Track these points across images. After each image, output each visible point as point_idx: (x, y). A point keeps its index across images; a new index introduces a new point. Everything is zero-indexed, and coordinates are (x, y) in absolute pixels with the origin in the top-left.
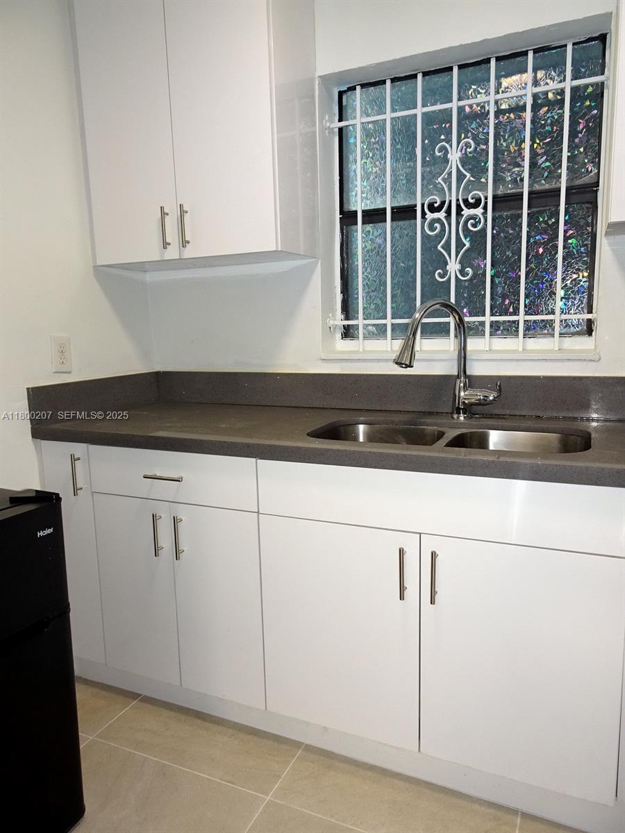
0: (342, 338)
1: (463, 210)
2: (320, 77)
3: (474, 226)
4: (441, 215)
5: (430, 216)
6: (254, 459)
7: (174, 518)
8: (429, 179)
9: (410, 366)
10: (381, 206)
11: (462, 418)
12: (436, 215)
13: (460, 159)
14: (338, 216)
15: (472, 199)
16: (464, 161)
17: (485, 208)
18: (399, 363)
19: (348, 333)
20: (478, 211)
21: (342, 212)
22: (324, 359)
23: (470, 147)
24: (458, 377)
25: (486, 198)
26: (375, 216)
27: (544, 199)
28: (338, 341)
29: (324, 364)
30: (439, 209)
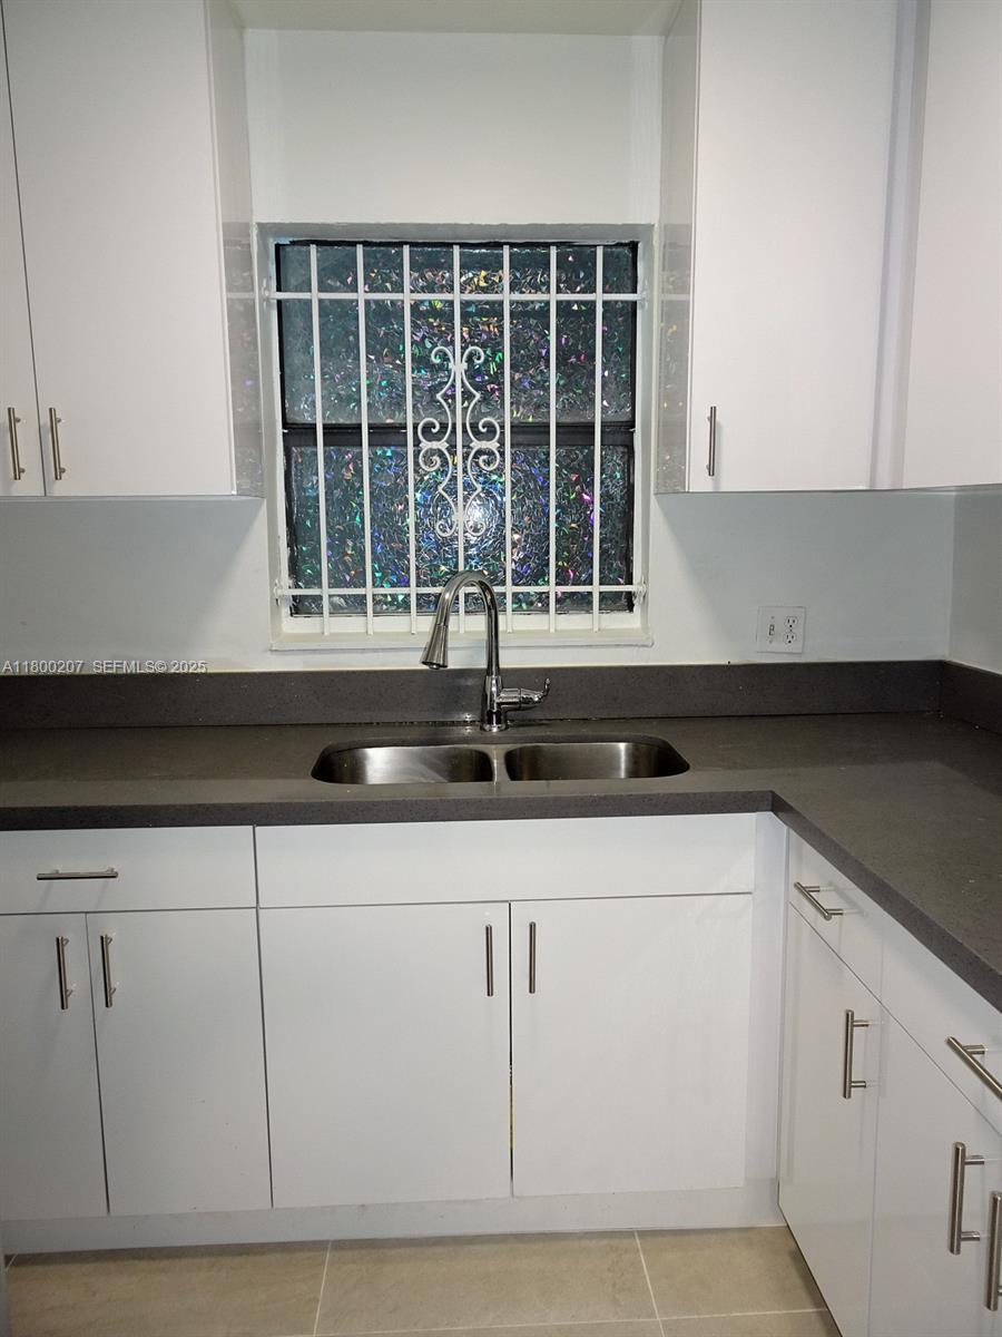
0: (292, 615)
1: (472, 441)
2: (259, 224)
3: (488, 463)
4: (442, 445)
5: (426, 445)
7: (102, 938)
8: (423, 392)
9: (444, 666)
10: (352, 421)
11: (495, 730)
12: (435, 445)
13: (466, 372)
14: (280, 430)
15: (484, 427)
16: (472, 373)
17: (501, 441)
19: (299, 607)
20: (493, 445)
21: (285, 425)
22: (276, 651)
23: (479, 359)
24: (488, 671)
25: (502, 427)
26: (343, 435)
28: (284, 619)
29: (273, 657)
30: (438, 437)
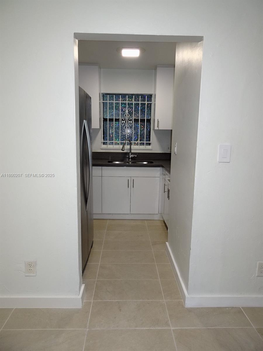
0: (103, 145)
1: (128, 121)
4: (124, 122)
5: (122, 122)
6: (101, 167)
8: (122, 114)
9: (124, 150)
10: (112, 118)
11: (130, 160)
12: (123, 122)
14: (103, 119)
15: (130, 119)
16: (129, 112)
17: (132, 121)
18: (122, 150)
19: (104, 143)
20: (131, 122)
23: (130, 110)
24: (130, 153)
25: (133, 119)
26: (111, 120)
27: (143, 121)
29: (101, 150)
30: (124, 121)
